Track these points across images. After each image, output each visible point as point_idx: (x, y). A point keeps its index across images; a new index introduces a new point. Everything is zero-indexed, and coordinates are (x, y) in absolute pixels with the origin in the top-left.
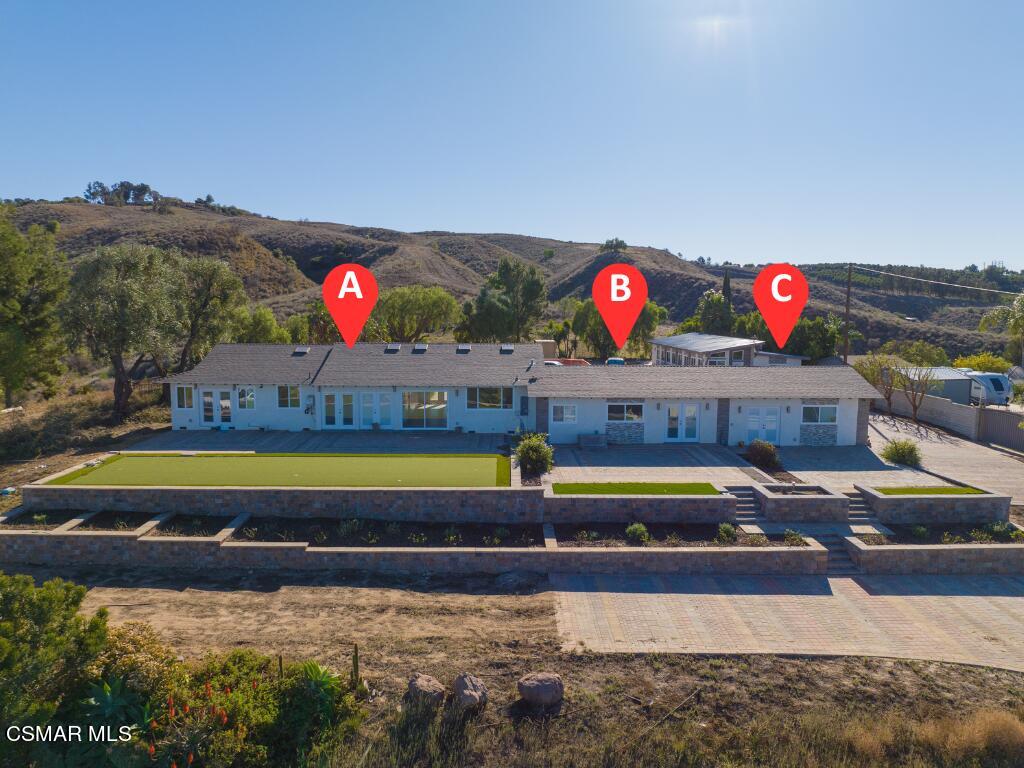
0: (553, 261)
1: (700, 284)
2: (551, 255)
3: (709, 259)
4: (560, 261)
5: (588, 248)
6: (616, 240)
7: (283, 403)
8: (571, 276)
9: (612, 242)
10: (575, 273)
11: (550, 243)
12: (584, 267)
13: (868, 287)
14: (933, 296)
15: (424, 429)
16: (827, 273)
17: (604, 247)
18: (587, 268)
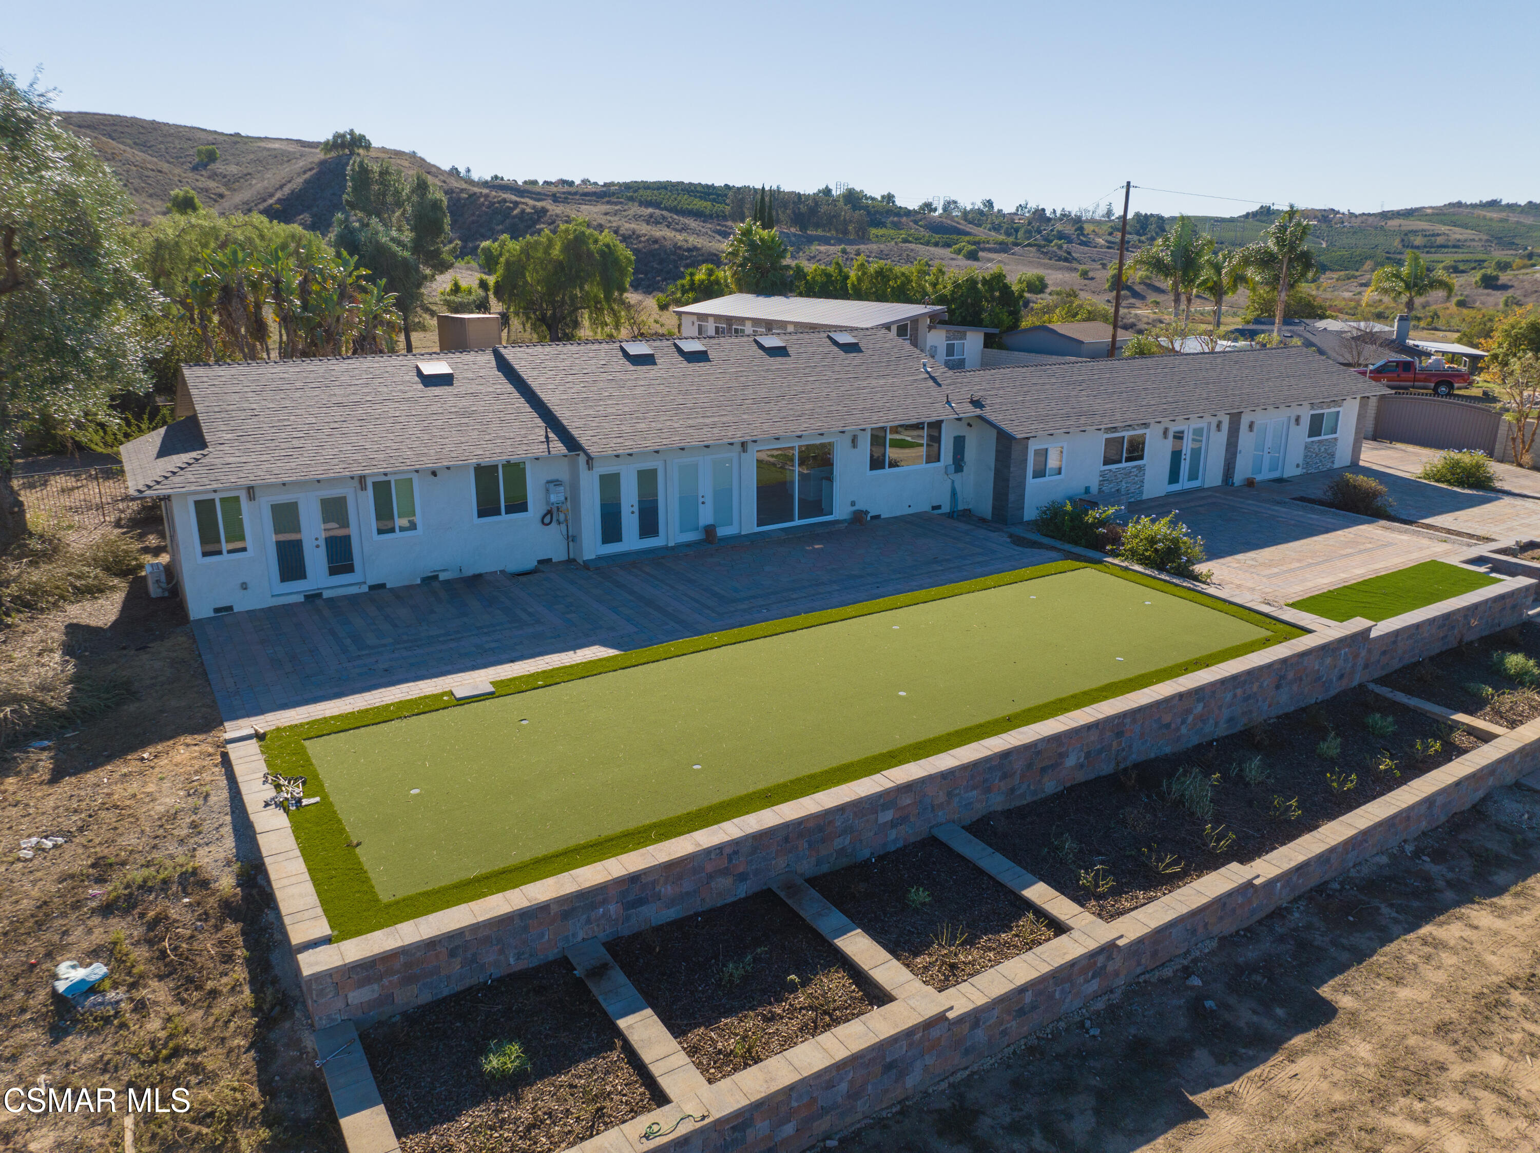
0: (219, 167)
1: (523, 211)
2: (211, 157)
3: (468, 171)
4: (233, 169)
5: (276, 145)
6: (352, 132)
7: (487, 508)
8: (278, 195)
9: (343, 136)
10: (287, 190)
11: (202, 135)
12: (300, 180)
13: (711, 216)
14: (793, 230)
15: (797, 522)
16: (648, 195)
17: (328, 146)
18: (307, 182)
